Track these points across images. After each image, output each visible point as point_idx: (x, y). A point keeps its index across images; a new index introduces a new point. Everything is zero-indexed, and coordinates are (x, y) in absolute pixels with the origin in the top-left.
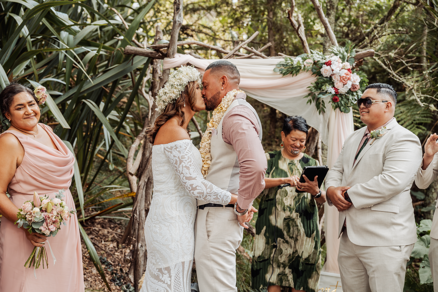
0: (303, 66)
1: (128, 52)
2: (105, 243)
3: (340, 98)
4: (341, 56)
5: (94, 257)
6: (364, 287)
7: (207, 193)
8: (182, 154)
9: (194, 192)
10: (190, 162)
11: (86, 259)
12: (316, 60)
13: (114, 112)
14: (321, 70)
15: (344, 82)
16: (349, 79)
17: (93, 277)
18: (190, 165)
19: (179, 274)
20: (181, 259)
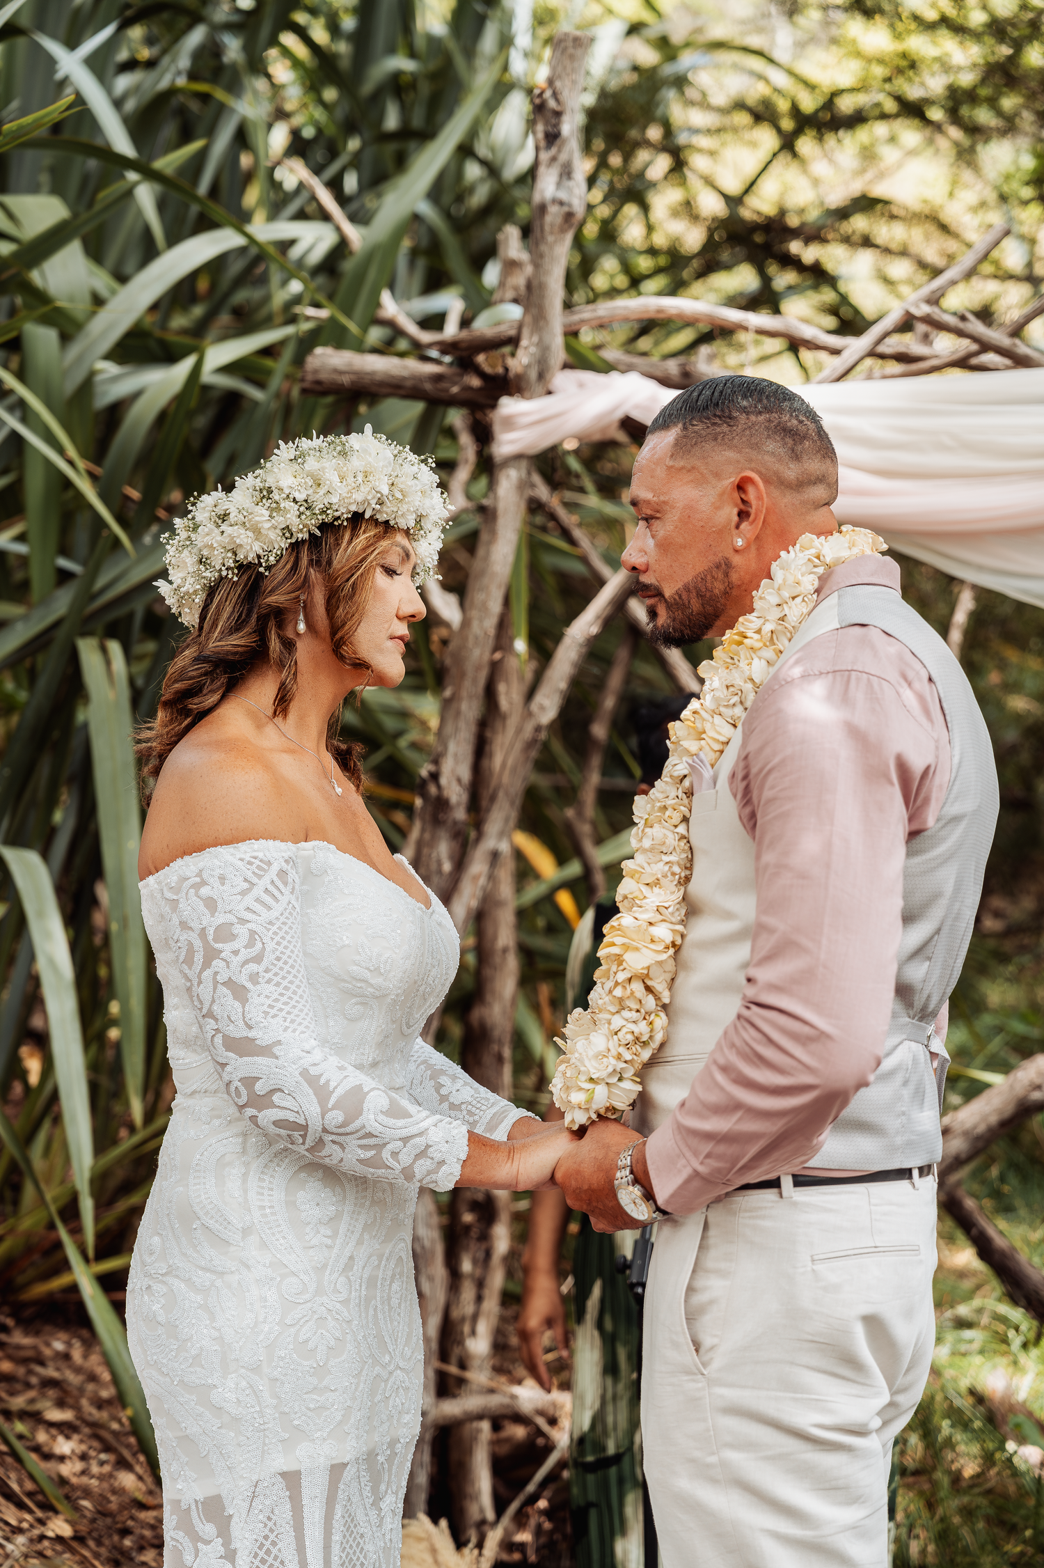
1: (319, 383)
7: (325, 1130)
8: (221, 919)
9: (260, 1115)
10: (258, 959)
18: (254, 978)
19: (274, 1544)
20: (281, 1462)
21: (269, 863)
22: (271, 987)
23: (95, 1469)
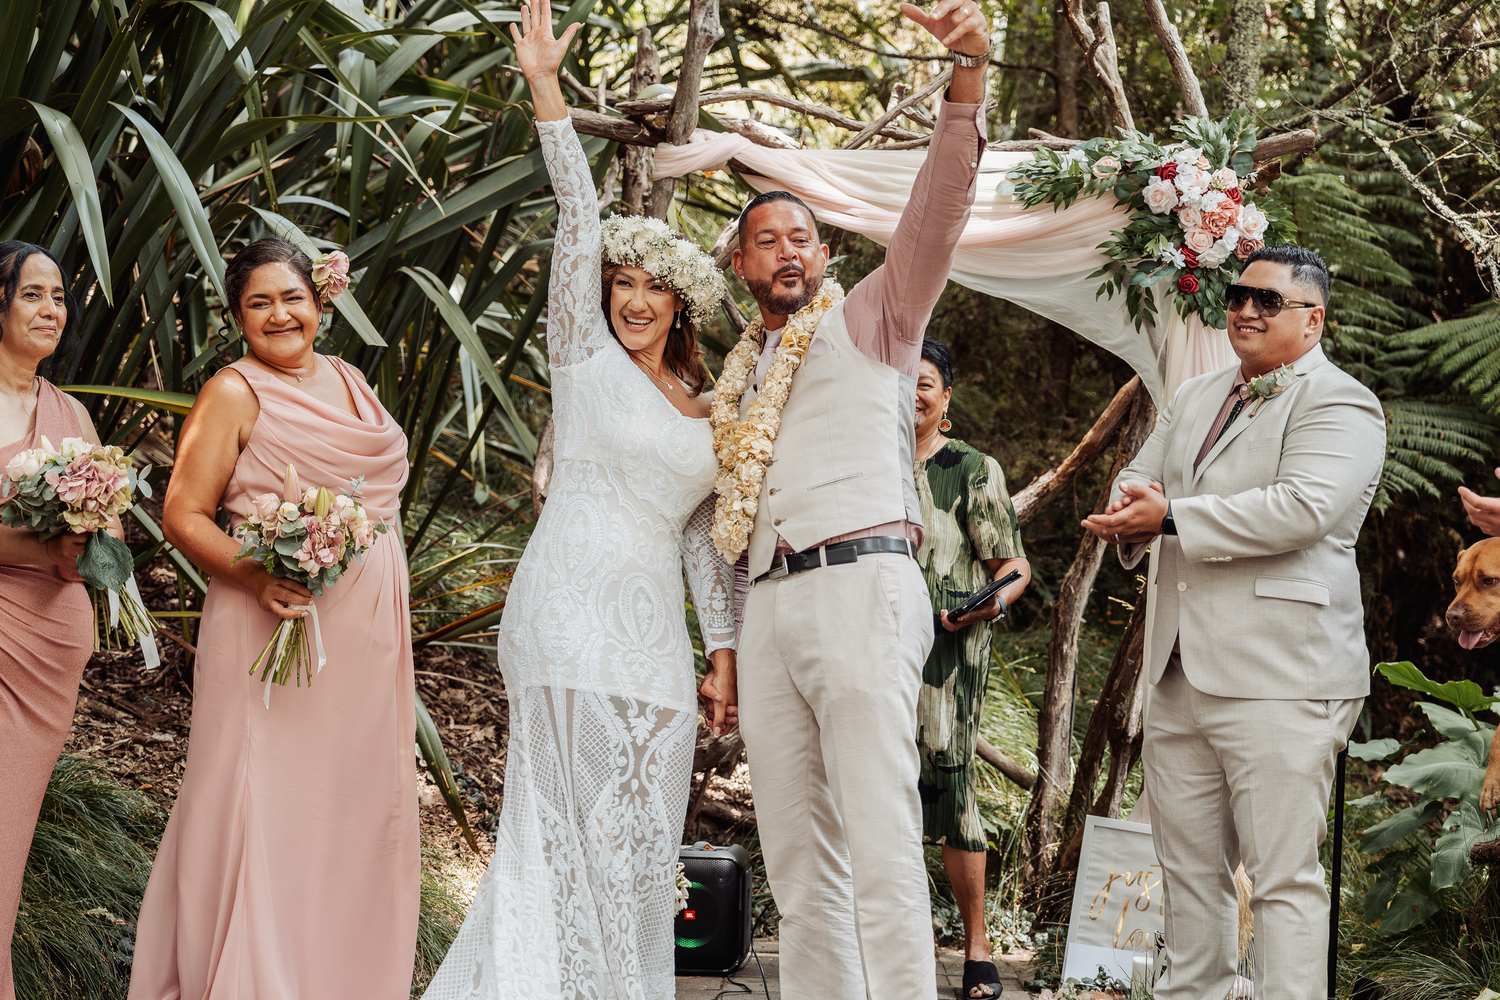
0: (1087, 177)
2: (458, 727)
3: (1202, 282)
4: (1210, 149)
5: (429, 746)
6: (1216, 827)
12: (1131, 158)
13: (497, 309)
14: (1144, 191)
15: (1215, 229)
16: (1231, 221)
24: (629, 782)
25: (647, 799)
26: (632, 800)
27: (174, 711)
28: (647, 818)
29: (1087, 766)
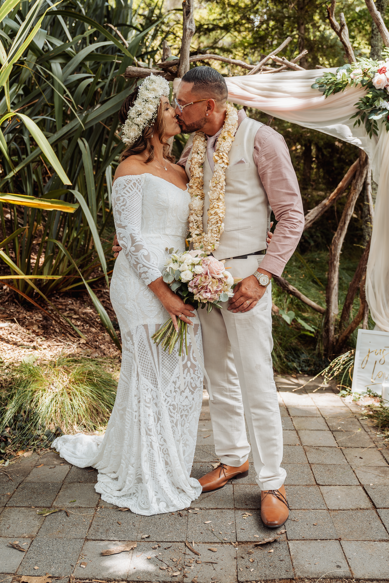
0: (349, 80)
1: (130, 75)
5: (105, 321)
8: (118, 195)
10: (124, 205)
11: (98, 325)
12: (366, 68)
14: (373, 80)
17: (106, 344)
18: (123, 210)
19: (142, 342)
20: (142, 322)
21: (131, 181)
22: (127, 212)
23: (86, 328)
24: (186, 363)
25: (195, 369)
26: (189, 371)
27: (11, 312)
28: (196, 377)
29: (347, 306)
